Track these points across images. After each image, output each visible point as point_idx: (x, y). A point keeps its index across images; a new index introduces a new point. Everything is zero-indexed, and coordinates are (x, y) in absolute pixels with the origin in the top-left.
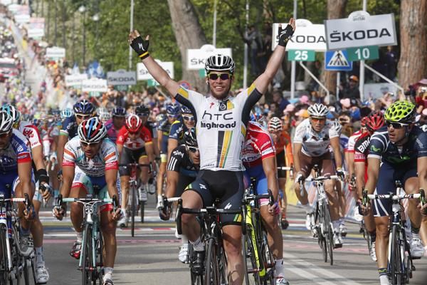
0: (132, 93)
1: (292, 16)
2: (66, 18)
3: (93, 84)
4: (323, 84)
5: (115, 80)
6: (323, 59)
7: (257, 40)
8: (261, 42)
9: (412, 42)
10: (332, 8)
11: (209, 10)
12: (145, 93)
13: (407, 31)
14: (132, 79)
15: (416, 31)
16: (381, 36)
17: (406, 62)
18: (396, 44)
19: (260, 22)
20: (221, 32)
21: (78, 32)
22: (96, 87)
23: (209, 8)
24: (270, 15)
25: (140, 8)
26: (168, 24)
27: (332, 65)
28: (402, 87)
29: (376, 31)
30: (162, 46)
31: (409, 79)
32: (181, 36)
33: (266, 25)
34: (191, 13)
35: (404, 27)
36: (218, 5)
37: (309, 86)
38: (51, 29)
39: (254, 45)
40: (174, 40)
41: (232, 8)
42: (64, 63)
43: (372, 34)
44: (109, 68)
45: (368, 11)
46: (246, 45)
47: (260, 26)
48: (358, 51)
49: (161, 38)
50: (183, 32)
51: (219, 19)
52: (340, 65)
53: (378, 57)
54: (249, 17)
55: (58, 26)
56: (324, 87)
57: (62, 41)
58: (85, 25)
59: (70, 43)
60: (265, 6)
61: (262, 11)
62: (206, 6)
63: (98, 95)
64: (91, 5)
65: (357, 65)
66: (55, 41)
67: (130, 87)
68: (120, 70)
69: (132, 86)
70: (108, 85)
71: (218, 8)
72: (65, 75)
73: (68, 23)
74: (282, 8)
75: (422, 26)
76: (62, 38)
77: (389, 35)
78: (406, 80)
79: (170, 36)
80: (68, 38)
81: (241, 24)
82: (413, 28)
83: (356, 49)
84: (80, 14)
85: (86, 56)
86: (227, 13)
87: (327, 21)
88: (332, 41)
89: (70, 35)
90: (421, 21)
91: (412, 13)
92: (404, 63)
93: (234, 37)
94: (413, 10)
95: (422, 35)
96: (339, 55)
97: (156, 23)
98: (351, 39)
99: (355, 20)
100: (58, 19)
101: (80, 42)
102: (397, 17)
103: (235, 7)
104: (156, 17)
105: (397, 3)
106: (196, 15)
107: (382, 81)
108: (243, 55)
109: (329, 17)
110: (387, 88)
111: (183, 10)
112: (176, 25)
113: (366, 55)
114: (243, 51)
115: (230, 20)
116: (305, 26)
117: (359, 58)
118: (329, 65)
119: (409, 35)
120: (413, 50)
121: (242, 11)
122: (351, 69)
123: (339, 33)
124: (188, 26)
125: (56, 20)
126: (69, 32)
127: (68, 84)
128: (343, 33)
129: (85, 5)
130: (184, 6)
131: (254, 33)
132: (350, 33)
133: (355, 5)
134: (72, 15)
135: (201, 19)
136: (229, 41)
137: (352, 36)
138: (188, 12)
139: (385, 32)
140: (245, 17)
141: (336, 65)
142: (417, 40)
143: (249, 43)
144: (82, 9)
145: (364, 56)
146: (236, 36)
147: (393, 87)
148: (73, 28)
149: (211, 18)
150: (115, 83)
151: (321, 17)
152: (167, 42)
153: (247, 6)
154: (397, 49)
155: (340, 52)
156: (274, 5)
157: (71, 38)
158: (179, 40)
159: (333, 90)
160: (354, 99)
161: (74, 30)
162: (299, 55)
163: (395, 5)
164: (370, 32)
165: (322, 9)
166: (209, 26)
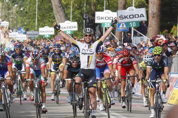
0: (37, 40)
1: (103, 9)
2: (9, 9)
3: (21, 37)
4: (116, 37)
5: (30, 35)
6: (116, 27)
7: (89, 19)
8: (90, 19)
9: (153, 19)
10: (120, 6)
11: (69, 6)
12: (42, 41)
13: (151, 15)
14: (37, 35)
15: (155, 15)
16: (140, 17)
17: (151, 27)
18: (147, 20)
19: (90, 11)
20: (74, 15)
21: (14, 15)
22: (22, 38)
23: (69, 5)
24: (94, 8)
25: (40, 5)
26: (52, 12)
27: (120, 29)
28: (149, 38)
29: (138, 15)
30: (49, 21)
31: (152, 35)
32: (57, 17)
33: (93, 12)
34: (62, 7)
35: (150, 14)
36: (73, 4)
37: (110, 37)
38: (3, 14)
39: (88, 21)
40: (54, 18)
41: (78, 5)
42: (8, 28)
43: (137, 16)
44: (27, 30)
45: (135, 7)
46: (84, 21)
47: (90, 13)
48: (131, 23)
49: (49, 18)
50: (58, 15)
51: (73, 10)
52: (124, 29)
53: (139, 26)
54: (86, 9)
55: (6, 12)
56: (117, 38)
57: (7, 19)
58: (17, 12)
59: (11, 19)
60: (92, 5)
61: (91, 7)
62: (67, 4)
63: (23, 41)
64: (20, 4)
65: (130, 29)
66: (5, 19)
67: (36, 38)
68: (32, 31)
69: (37, 37)
70: (27, 37)
71: (73, 5)
72: (9, 33)
73: (10, 11)
74: (99, 5)
75: (158, 13)
76: (8, 18)
77: (144, 17)
78: (151, 35)
79: (53, 17)
80: (10, 17)
81: (82, 12)
82: (154, 14)
83: (130, 22)
84: (15, 8)
85: (17, 25)
86: (76, 7)
87: (118, 11)
88: (120, 19)
89: (11, 16)
90: (157, 11)
91: (153, 7)
92: (150, 28)
93: (79, 17)
94: (154, 6)
95: (158, 17)
96: (123, 25)
97: (47, 12)
98: (128, 18)
99: (129, 10)
100: (6, 9)
101: (15, 19)
102: (147, 9)
103: (80, 5)
104: (47, 9)
105: (147, 4)
106: (63, 8)
107: (141, 36)
108: (83, 25)
109: (119, 9)
110: (143, 39)
111: (58, 6)
112: (55, 12)
113: (134, 25)
114: (83, 23)
115: (78, 10)
116: (109, 13)
117: (131, 26)
118: (119, 29)
119: (152, 16)
120: (154, 23)
121: (83, 7)
122: (128, 31)
123: (123, 16)
124: (60, 13)
125: (5, 10)
126: (10, 15)
127: (10, 37)
128: (125, 16)
129: (17, 4)
130: (59, 4)
131: (88, 16)
132: (127, 16)
133: (129, 4)
134: (12, 8)
135: (66, 10)
136: (77, 19)
137: (128, 17)
138: (60, 7)
139: (142, 15)
140: (84, 9)
141: (122, 29)
142: (155, 19)
143: (86, 20)
144: (16, 5)
145: (133, 25)
146: (80, 17)
147: (145, 38)
148: (12, 13)
149: (70, 10)
150: (30, 36)
151: (115, 9)
152: (51, 19)
153: (85, 5)
154: (147, 22)
155: (124, 24)
156: (96, 4)
157: (11, 18)
158: (56, 19)
159: (120, 39)
160: (129, 43)
161: (13, 14)
162: (106, 25)
163: (146, 4)
164: (136, 16)
165: (116, 6)
166: (69, 12)
